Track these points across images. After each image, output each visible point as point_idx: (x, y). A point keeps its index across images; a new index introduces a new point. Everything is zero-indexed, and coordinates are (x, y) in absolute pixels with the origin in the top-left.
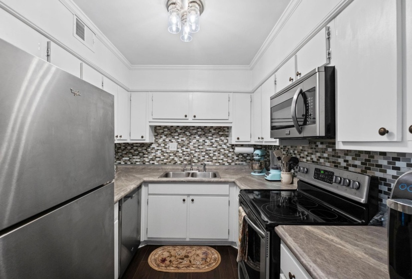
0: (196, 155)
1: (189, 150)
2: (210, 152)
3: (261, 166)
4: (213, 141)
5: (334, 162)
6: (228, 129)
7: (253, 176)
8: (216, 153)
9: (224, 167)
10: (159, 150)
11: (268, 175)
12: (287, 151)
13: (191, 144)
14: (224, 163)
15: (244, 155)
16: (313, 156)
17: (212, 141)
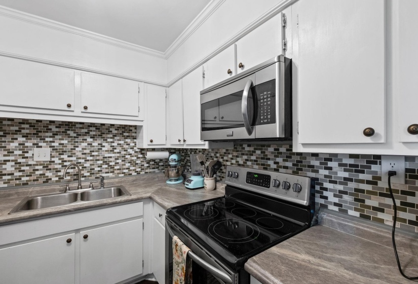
0: (87, 165)
1: (74, 158)
2: (110, 159)
3: (178, 172)
4: (115, 144)
5: (262, 165)
6: (136, 129)
7: (170, 186)
8: (119, 161)
9: (130, 178)
10: (9, 161)
11: (190, 183)
12: (208, 154)
13: (79, 149)
14: (131, 172)
15: (156, 161)
16: (239, 159)
17: (113, 144)
